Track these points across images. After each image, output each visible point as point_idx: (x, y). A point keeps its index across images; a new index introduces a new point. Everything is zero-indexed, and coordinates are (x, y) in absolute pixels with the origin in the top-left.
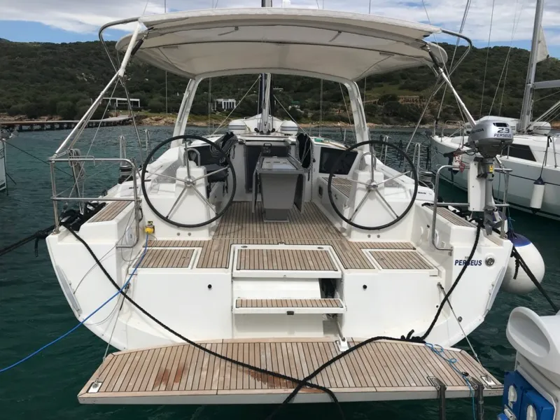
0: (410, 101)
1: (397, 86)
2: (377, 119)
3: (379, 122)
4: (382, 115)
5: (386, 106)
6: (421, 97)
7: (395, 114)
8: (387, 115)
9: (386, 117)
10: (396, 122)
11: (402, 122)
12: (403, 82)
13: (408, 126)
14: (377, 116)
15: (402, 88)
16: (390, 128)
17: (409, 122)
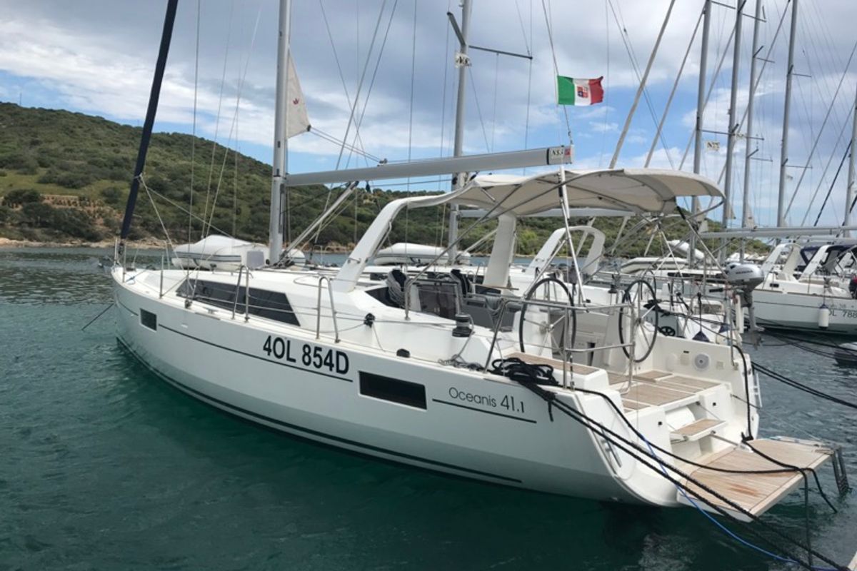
0: (65, 204)
1: (35, 178)
2: (10, 231)
3: (16, 236)
4: (20, 224)
5: (25, 210)
6: (81, 199)
7: (44, 225)
8: (30, 225)
9: (27, 229)
10: (46, 237)
11: (58, 238)
12: (43, 172)
13: (70, 245)
14: (9, 226)
15: (44, 181)
16: (39, 247)
17: (71, 238)
